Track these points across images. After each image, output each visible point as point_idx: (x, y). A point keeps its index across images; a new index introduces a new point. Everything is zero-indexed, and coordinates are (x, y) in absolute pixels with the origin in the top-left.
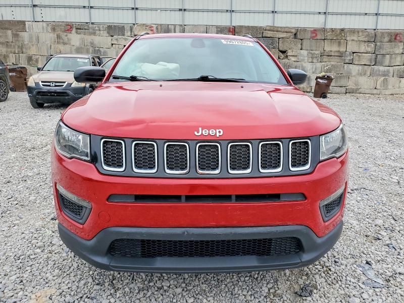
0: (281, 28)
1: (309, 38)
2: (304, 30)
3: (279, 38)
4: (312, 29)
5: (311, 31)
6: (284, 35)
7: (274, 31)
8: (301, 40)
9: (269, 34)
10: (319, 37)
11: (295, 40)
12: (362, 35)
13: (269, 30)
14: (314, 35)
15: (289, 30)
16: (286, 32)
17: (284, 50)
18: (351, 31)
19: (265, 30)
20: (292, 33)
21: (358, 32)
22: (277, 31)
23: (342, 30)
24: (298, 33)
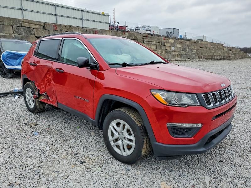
0: (34, 21)
1: (53, 29)
2: (49, 24)
3: (34, 28)
4: (54, 24)
5: (53, 25)
6: (37, 27)
7: (29, 23)
8: (48, 30)
9: (26, 25)
10: (58, 29)
11: (44, 30)
12: (81, 30)
13: (26, 22)
14: (55, 28)
15: (40, 24)
16: (38, 25)
17: (38, 36)
18: (75, 27)
19: (23, 22)
20: (41, 25)
21: (78, 28)
22: (31, 24)
23: (70, 26)
24: (46, 26)
